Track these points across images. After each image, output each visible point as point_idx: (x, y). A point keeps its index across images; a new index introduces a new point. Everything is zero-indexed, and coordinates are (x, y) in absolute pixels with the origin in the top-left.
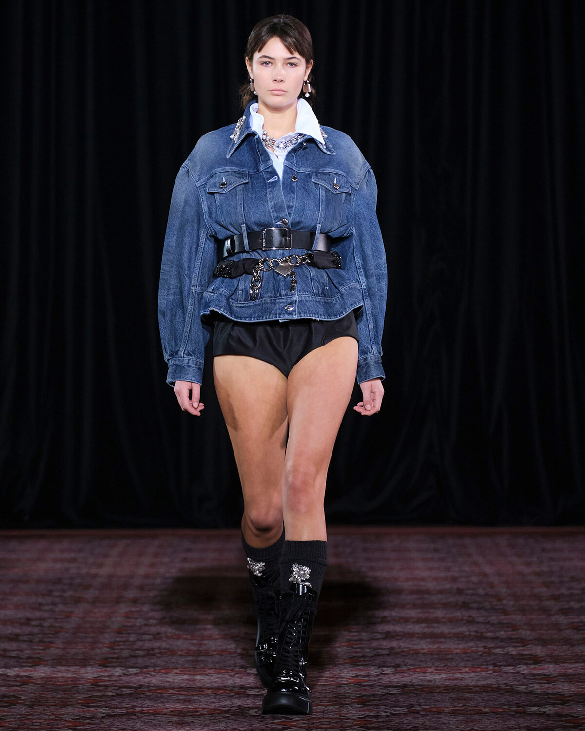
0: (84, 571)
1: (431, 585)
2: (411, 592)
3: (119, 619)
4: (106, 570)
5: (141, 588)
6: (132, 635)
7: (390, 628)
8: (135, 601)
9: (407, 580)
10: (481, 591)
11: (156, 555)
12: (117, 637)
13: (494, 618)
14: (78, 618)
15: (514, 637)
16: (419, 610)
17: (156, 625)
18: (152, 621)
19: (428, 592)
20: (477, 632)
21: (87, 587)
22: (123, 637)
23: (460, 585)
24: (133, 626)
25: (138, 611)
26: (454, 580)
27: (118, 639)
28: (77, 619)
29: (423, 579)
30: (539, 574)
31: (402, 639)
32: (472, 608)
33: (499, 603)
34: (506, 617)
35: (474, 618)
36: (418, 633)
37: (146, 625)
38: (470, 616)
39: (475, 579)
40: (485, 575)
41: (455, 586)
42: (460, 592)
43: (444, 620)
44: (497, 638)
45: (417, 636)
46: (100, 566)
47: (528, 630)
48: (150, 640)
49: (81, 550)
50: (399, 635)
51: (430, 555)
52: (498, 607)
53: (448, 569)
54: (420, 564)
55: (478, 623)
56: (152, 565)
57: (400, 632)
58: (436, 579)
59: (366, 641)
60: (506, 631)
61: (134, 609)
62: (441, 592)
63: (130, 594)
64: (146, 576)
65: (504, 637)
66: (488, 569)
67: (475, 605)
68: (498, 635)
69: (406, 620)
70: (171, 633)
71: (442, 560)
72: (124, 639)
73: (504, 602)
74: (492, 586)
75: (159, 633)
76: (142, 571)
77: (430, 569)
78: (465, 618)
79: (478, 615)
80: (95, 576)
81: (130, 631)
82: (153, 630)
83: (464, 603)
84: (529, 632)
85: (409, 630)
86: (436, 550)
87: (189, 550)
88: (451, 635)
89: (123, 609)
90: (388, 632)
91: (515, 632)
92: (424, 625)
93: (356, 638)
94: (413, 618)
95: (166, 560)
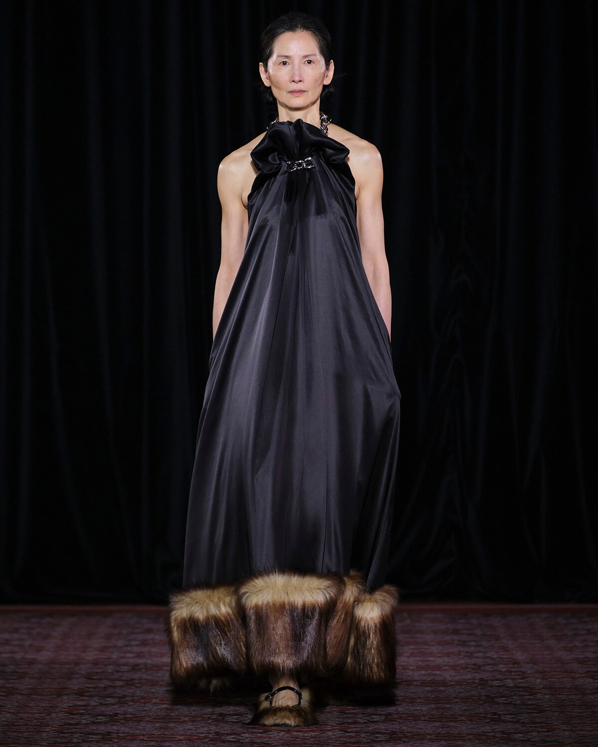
0: (18, 656)
1: (448, 675)
2: (423, 684)
3: (60, 715)
4: (45, 656)
5: (89, 677)
6: (76, 736)
7: (395, 727)
8: (81, 693)
9: (420, 668)
10: (510, 683)
11: (108, 637)
12: (58, 738)
13: (526, 716)
14: (11, 713)
15: (548, 739)
16: (433, 706)
17: (105, 723)
18: (101, 719)
19: (444, 684)
20: (503, 732)
21: (22, 676)
22: (64, 737)
23: (484, 675)
24: (78, 724)
25: (85, 706)
26: (477, 668)
27: (59, 740)
28: (8, 715)
29: (438, 667)
30: (581, 662)
31: (409, 742)
32: (498, 704)
33: (531, 697)
34: (540, 715)
35: (500, 715)
36: (429, 734)
37: (93, 723)
38: (495, 714)
39: (502, 668)
40: (516, 662)
41: (478, 676)
42: (483, 682)
43: (463, 718)
44: (529, 740)
45: (429, 737)
46: (39, 650)
47: (568, 730)
48: (97, 742)
49: (16, 630)
50: (406, 737)
51: (448, 638)
52: (529, 702)
53: (470, 655)
54: (435, 649)
55: (505, 722)
56: (102, 650)
57: (408, 732)
58: (454, 667)
59: (365, 743)
60: (538, 732)
61: (79, 703)
62: (460, 683)
63: (75, 685)
64: (95, 663)
65: (537, 739)
66: (519, 656)
67: (501, 700)
68: (529, 737)
69: (416, 718)
70: (124, 733)
71: (463, 644)
72: (66, 740)
73: (539, 696)
74: (524, 676)
75: (109, 733)
76: (90, 656)
77: (448, 655)
78: (489, 716)
79: (505, 713)
80: (32, 662)
81: (74, 730)
82: (102, 728)
83: (487, 696)
84: (567, 733)
85: (419, 730)
86: (456, 632)
87: (150, 631)
88: (471, 737)
89: (66, 702)
90: (394, 733)
91: (550, 733)
92: (437, 724)
93: (352, 740)
94: (424, 716)
95: (120, 643)
